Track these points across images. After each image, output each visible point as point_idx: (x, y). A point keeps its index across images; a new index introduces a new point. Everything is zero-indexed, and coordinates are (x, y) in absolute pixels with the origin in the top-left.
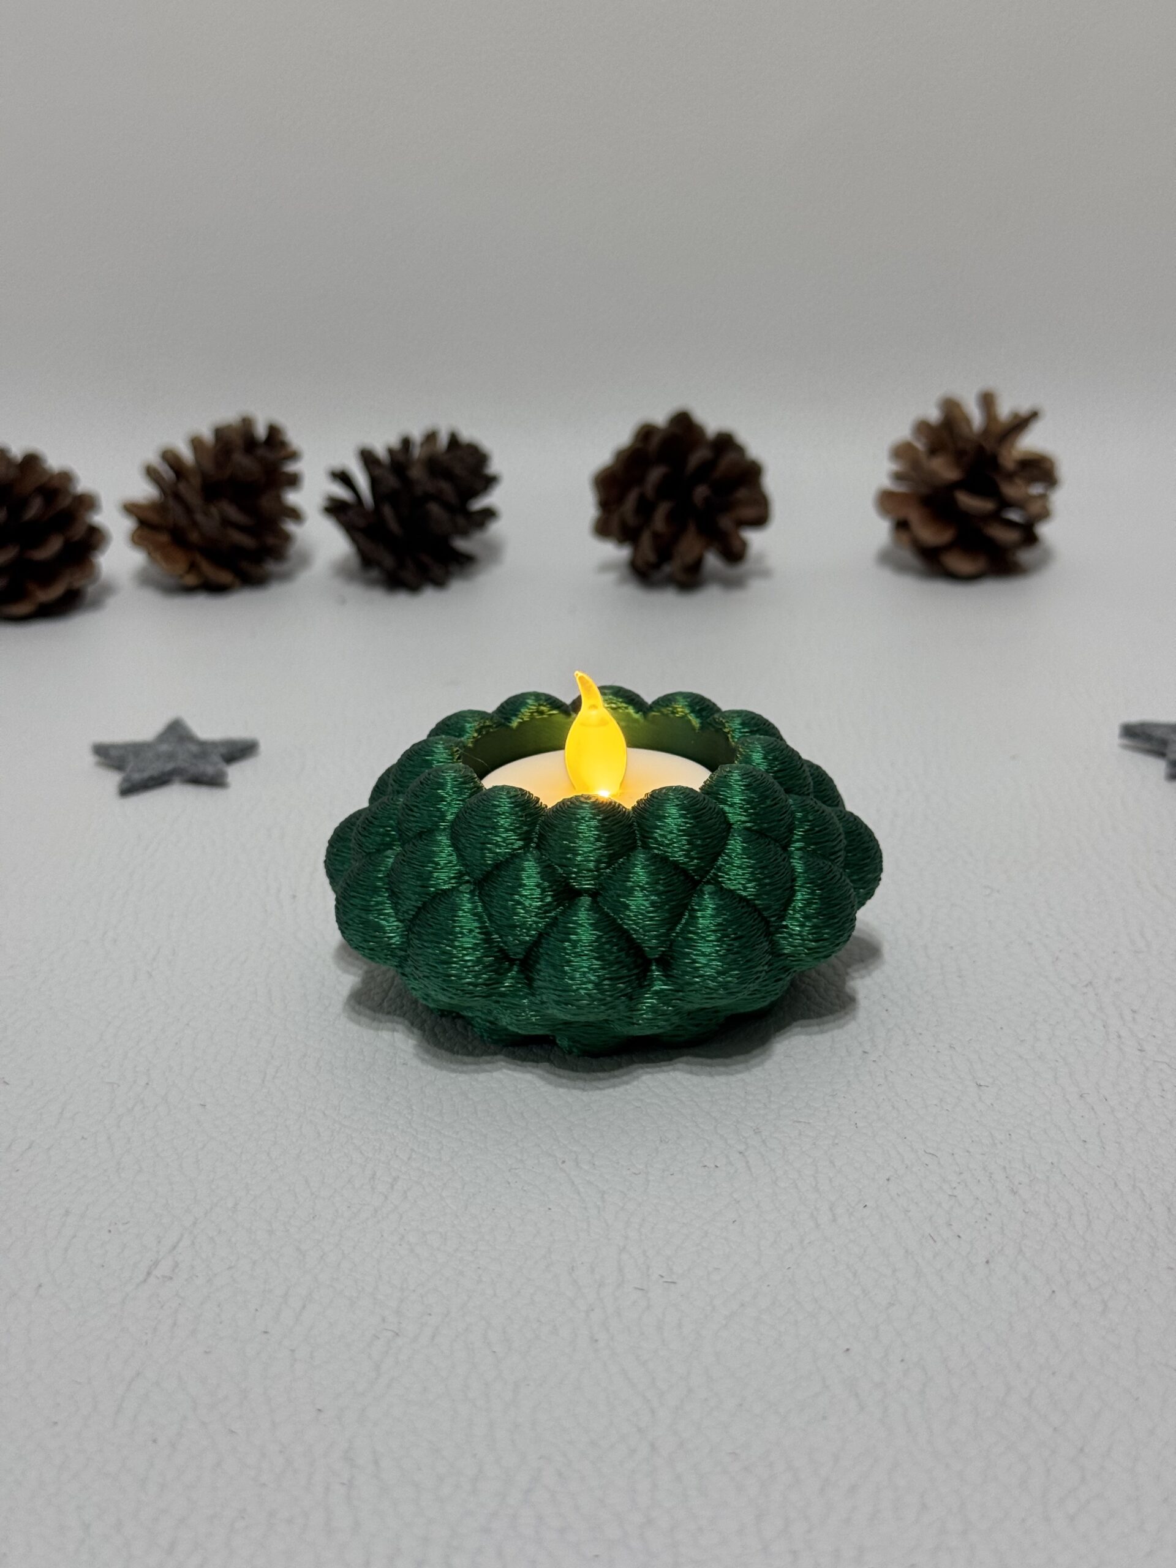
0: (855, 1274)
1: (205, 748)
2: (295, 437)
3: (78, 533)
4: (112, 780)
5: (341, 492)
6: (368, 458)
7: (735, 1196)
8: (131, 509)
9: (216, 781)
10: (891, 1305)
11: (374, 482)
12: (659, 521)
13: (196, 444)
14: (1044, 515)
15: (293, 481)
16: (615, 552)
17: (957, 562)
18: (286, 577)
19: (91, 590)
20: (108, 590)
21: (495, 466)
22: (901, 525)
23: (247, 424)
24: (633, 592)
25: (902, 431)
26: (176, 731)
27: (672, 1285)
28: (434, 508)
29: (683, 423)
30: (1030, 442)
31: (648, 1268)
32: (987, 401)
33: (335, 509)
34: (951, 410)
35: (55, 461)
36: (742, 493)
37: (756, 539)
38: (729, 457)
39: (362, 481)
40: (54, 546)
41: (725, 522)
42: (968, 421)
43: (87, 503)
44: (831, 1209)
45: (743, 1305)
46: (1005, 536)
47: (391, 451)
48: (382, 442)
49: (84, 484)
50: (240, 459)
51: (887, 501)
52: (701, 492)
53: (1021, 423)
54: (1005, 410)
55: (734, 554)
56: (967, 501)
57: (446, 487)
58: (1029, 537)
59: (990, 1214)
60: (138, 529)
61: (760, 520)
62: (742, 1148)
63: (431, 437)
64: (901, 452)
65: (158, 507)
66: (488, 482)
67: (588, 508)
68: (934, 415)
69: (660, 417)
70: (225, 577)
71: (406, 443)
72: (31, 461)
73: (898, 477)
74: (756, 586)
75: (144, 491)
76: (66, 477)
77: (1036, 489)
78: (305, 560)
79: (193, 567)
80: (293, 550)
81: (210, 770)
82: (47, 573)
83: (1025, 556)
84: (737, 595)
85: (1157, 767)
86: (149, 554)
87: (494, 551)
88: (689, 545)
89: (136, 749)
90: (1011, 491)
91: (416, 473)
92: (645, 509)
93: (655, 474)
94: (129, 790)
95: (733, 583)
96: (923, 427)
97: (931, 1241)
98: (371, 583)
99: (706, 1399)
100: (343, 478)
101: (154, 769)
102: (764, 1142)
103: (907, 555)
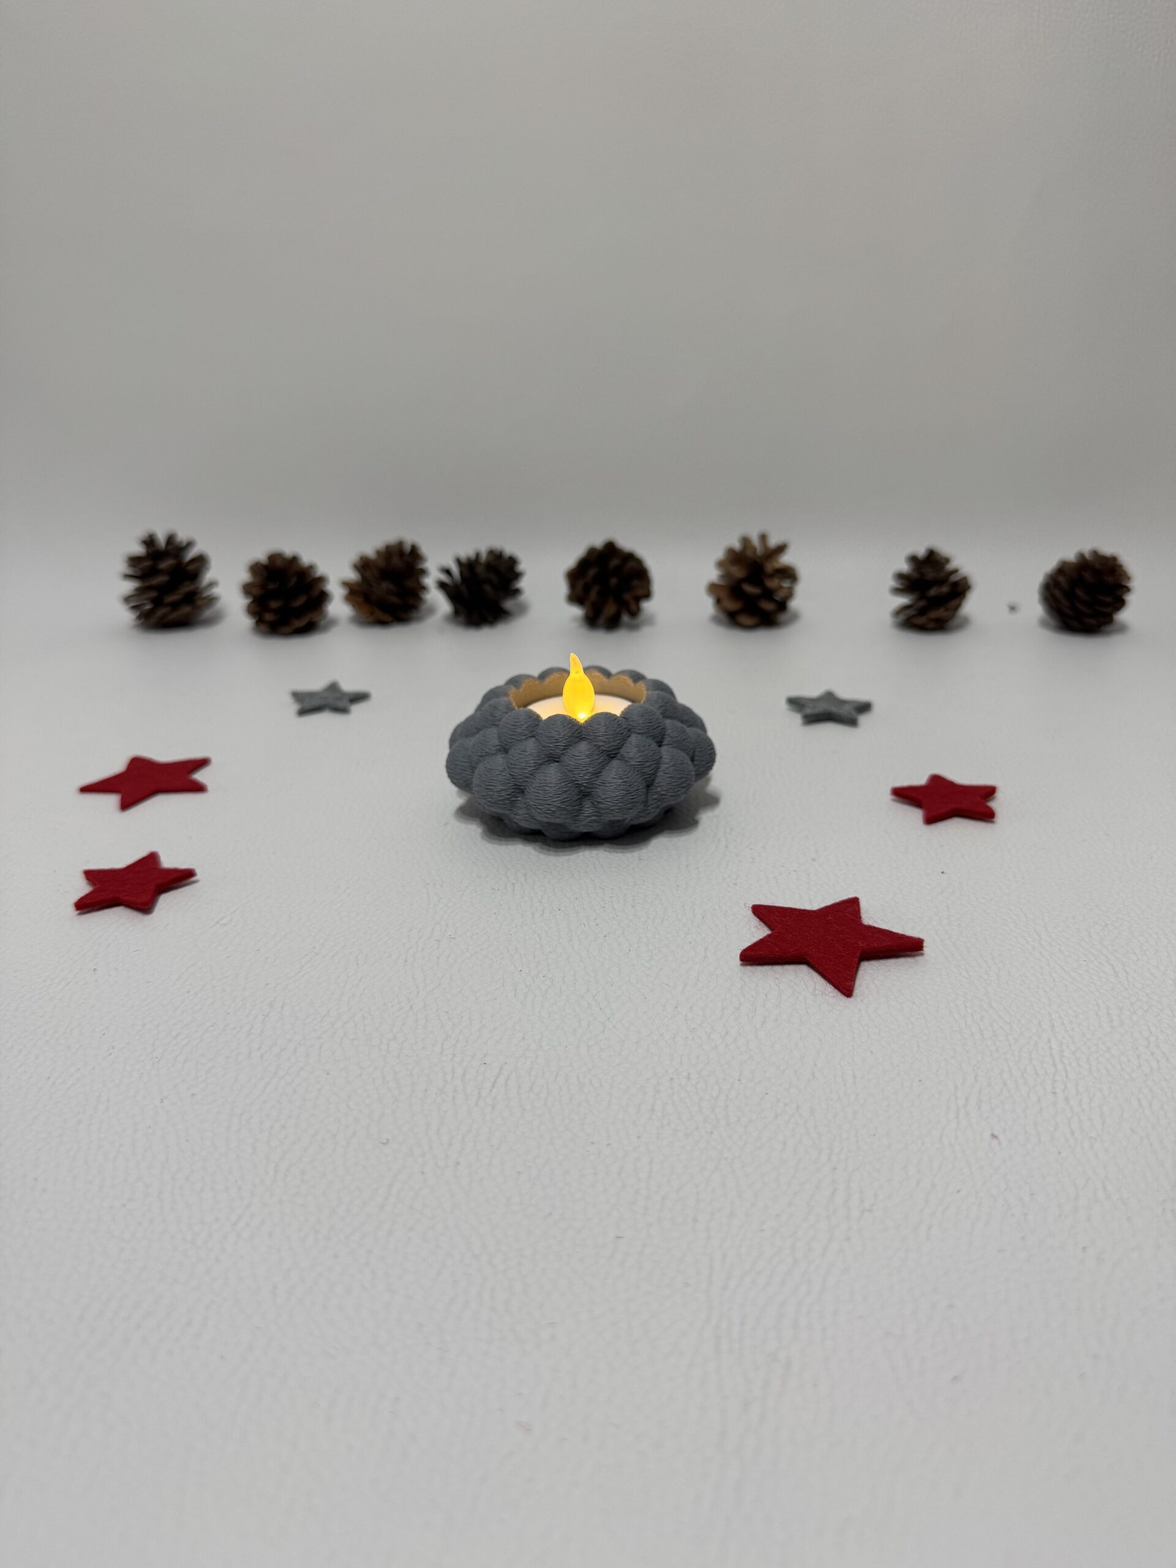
0: (540, 939)
1: (343, 695)
2: (425, 549)
3: (315, 593)
4: (295, 707)
5: (444, 578)
6: (459, 562)
7: (501, 903)
8: (346, 584)
9: (344, 710)
10: (550, 952)
11: (461, 573)
12: (593, 595)
13: (378, 553)
14: (790, 595)
15: (423, 572)
16: (577, 611)
17: (745, 619)
18: (420, 619)
19: (322, 623)
20: (333, 623)
21: (522, 567)
22: (718, 601)
23: (400, 545)
24: (584, 632)
25: (720, 554)
26: (333, 687)
27: (453, 940)
28: (488, 588)
29: (610, 549)
30: (786, 559)
31: (446, 932)
32: (763, 538)
33: (442, 585)
34: (746, 541)
35: (306, 559)
36: (635, 583)
37: (647, 606)
38: (631, 564)
39: (455, 570)
40: (301, 601)
41: (627, 597)
42: (754, 549)
43: (321, 580)
44: (543, 911)
45: (481, 950)
46: (768, 606)
47: (469, 559)
48: (466, 551)
49: (322, 569)
50: (396, 561)
51: (713, 588)
52: (614, 581)
53: (781, 549)
54: (773, 541)
55: (635, 613)
56: (749, 589)
57: (493, 577)
58: (782, 606)
59: (617, 916)
60: (348, 595)
61: (647, 595)
62: (513, 882)
63: (491, 553)
64: (721, 564)
65: (358, 584)
66: (517, 576)
67: (562, 588)
68: (737, 545)
69: (598, 542)
70: (386, 617)
71: (478, 555)
72: (294, 560)
73: (722, 577)
74: (646, 630)
75: (352, 576)
76: (311, 567)
77: (786, 584)
78: (431, 611)
79: (372, 614)
80: (424, 607)
81: (341, 704)
82: (300, 612)
83: (782, 617)
84: (635, 635)
85: (797, 718)
86: (354, 606)
87: (523, 609)
88: (610, 609)
89: (311, 695)
90: (772, 584)
91: (480, 570)
92: (587, 589)
93: (592, 572)
94: (303, 712)
95: (634, 627)
96: (731, 552)
97: (583, 926)
98: (459, 623)
99: (445, 989)
100: (448, 572)
101: (315, 702)
102: (526, 879)
103: (723, 617)
